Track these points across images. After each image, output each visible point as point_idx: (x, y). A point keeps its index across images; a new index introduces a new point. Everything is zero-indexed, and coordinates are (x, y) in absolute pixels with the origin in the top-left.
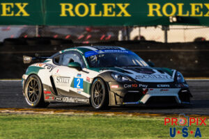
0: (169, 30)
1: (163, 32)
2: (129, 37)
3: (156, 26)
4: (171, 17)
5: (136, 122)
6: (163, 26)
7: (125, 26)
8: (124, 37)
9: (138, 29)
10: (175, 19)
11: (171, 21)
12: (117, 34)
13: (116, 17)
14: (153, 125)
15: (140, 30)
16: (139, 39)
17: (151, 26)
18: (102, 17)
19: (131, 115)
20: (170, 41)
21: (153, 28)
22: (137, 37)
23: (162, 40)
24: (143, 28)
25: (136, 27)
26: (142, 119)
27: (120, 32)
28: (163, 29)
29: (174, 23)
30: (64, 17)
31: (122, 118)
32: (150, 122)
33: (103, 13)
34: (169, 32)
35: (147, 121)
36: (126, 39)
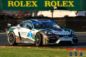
0: (53, 12)
1: (51, 13)
2: (37, 15)
3: (48, 11)
4: (54, 7)
5: (40, 51)
6: (51, 10)
7: (35, 10)
8: (35, 15)
9: (40, 12)
10: (56, 8)
11: (54, 8)
12: (32, 14)
13: (31, 7)
14: (47, 52)
15: (41, 12)
16: (41, 16)
17: (46, 10)
18: (25, 7)
19: (38, 48)
20: (54, 17)
21: (47, 11)
22: (40, 15)
23: (51, 17)
24: (43, 12)
25: (40, 11)
26: (42, 49)
27: (33, 13)
28: (51, 12)
29: (56, 9)
30: (9, 7)
31: (34, 49)
32: (46, 50)
33: (26, 5)
34: (53, 13)
35: (44, 50)
36: (36, 16)
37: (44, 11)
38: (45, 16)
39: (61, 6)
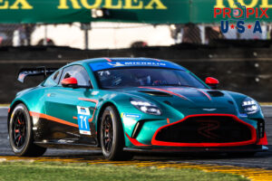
37: (56, 24)
38: (59, 42)
39: (119, 6)
